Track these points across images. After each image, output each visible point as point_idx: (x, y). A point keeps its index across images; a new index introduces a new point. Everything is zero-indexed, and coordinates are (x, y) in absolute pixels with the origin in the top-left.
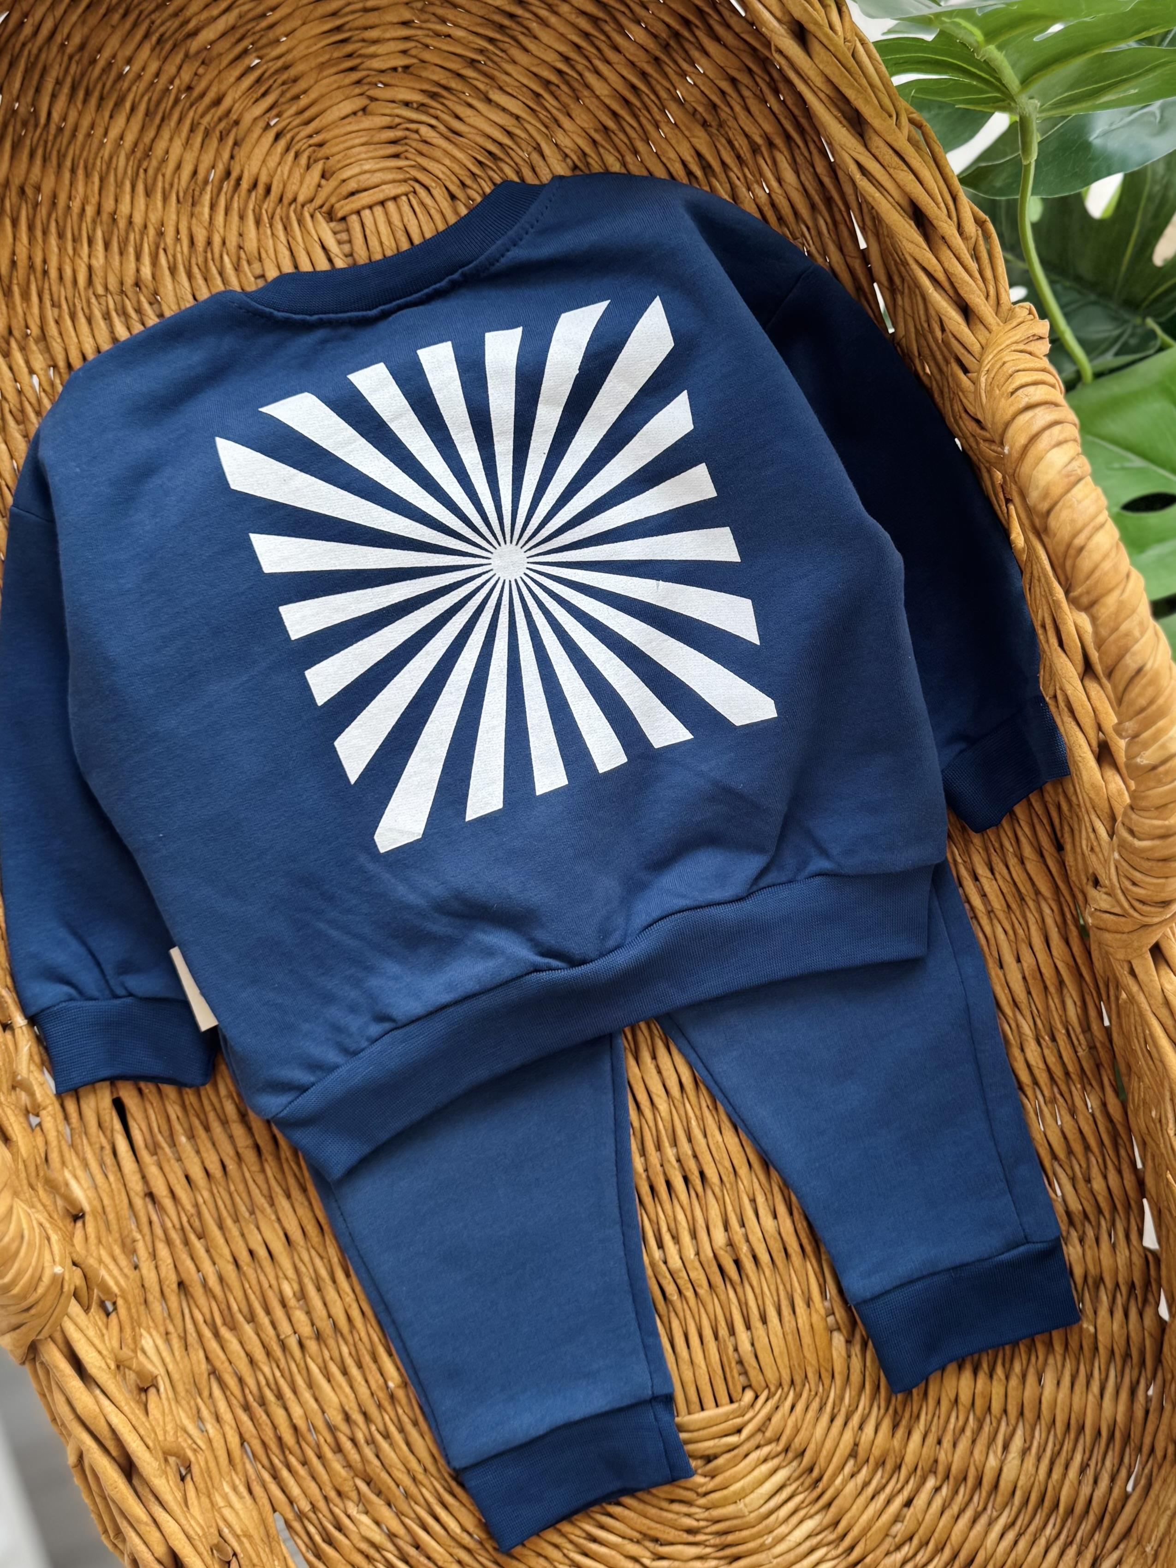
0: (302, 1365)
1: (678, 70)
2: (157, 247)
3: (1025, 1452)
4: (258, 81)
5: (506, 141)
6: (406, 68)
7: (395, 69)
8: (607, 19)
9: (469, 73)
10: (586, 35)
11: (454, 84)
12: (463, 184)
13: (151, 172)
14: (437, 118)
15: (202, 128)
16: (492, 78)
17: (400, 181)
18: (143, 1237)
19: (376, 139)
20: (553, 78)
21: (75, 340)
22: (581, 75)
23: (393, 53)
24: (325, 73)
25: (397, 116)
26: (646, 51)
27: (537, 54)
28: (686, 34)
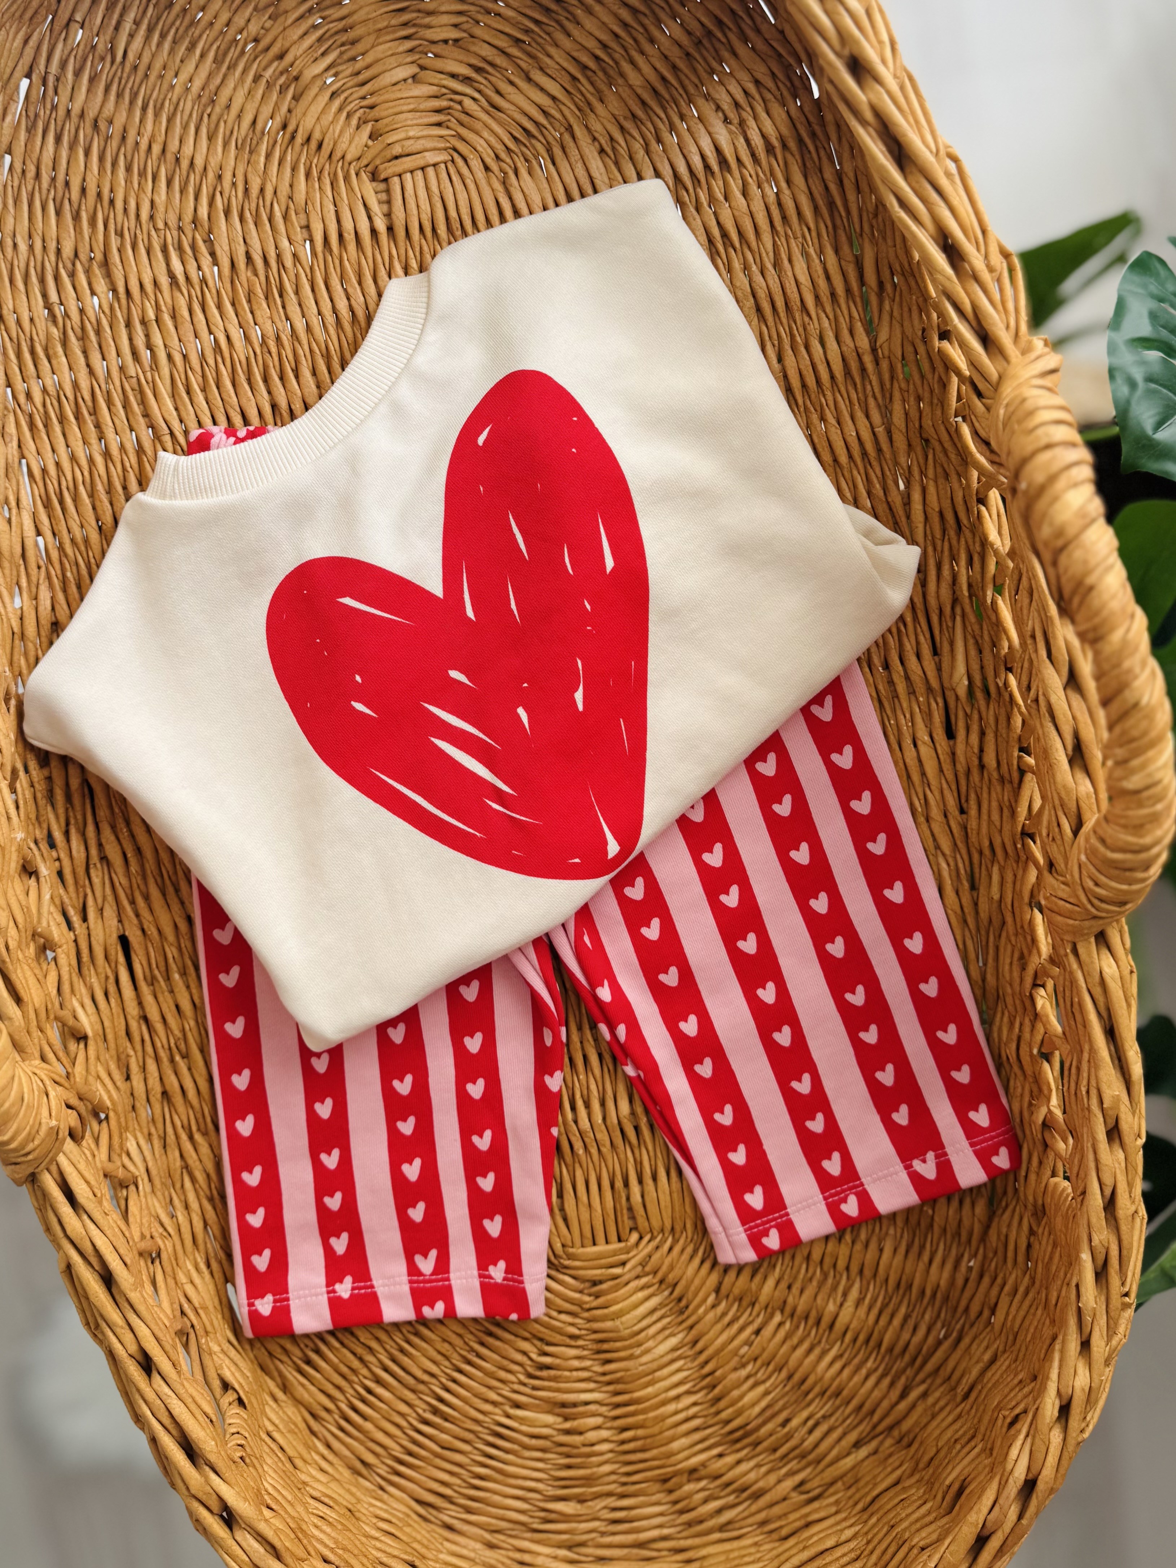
1: (707, 67)
2: (215, 189)
3: (859, 1303)
4: (320, 40)
5: (542, 120)
6: (456, 41)
7: (446, 42)
8: (647, 14)
9: (514, 51)
10: (626, 26)
11: (500, 60)
12: (497, 157)
13: (214, 117)
14: (479, 92)
15: (264, 80)
16: (535, 58)
17: (439, 149)
18: (135, 1052)
19: (422, 107)
21: (135, 269)
22: (617, 64)
23: (445, 25)
24: (381, 40)
25: (444, 87)
26: (680, 46)
27: (579, 40)
28: (719, 35)
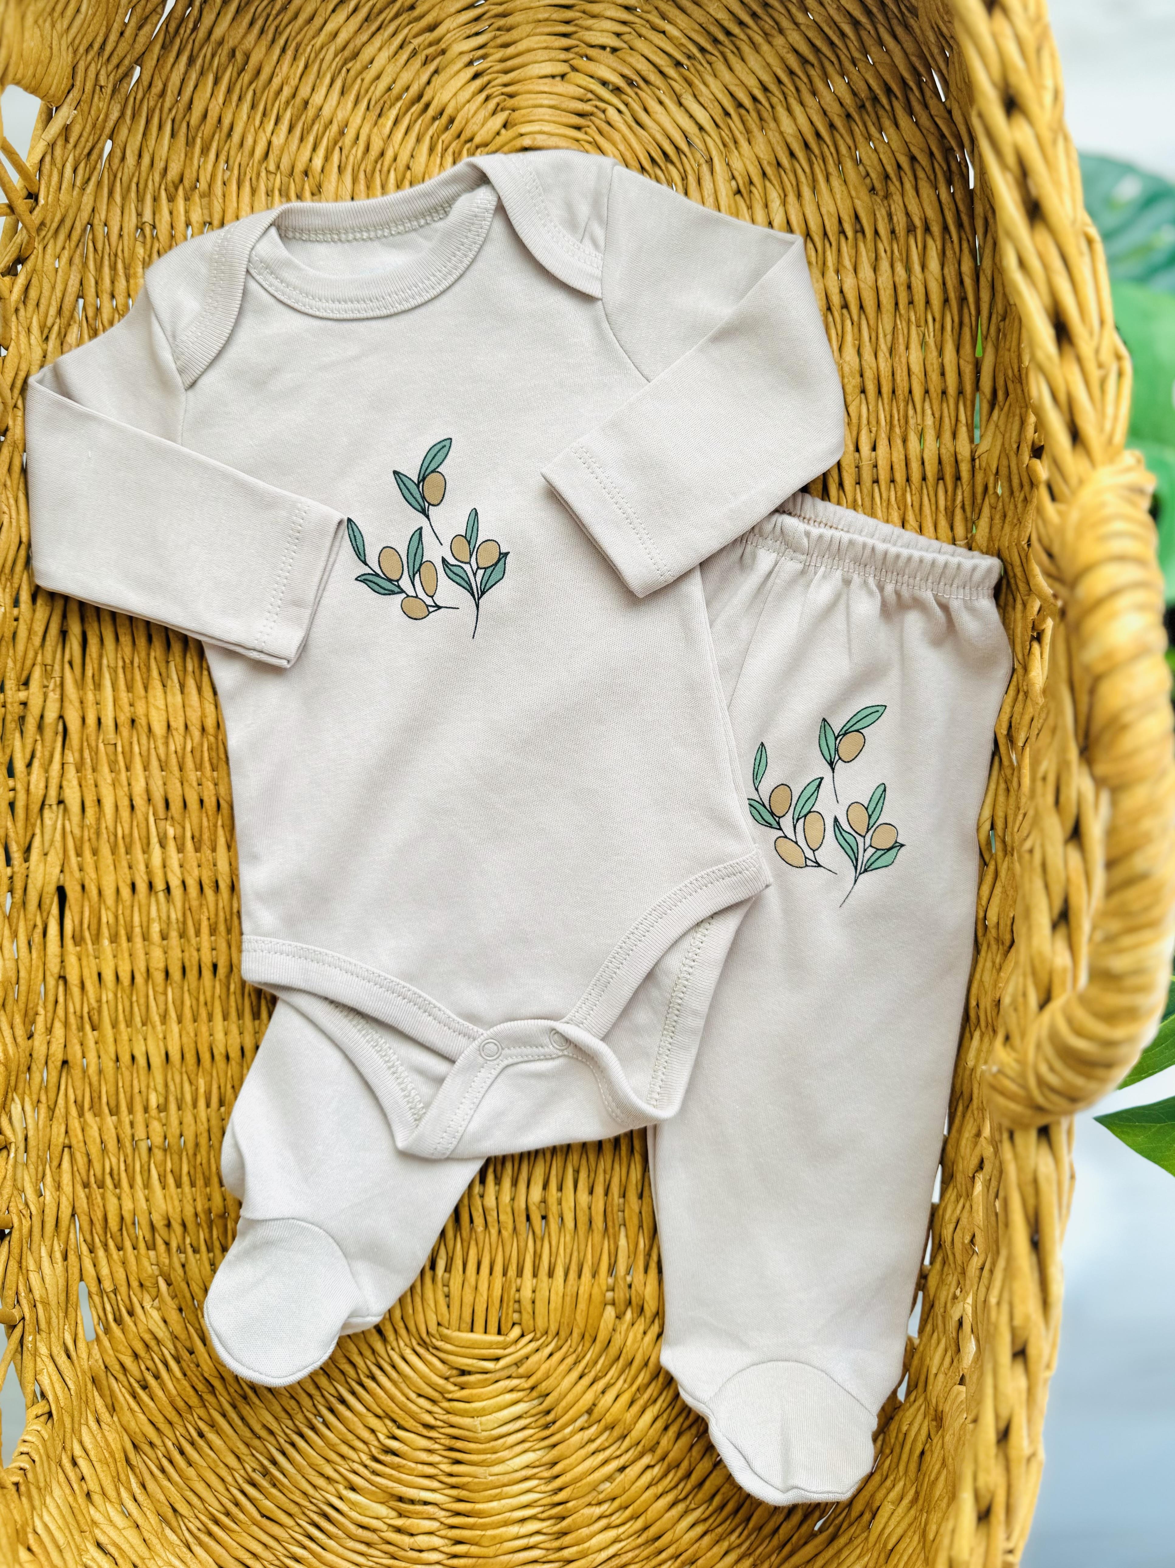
0: (146, 1167)
1: (864, 132)
2: (336, 143)
4: (477, 19)
5: (684, 146)
6: (614, 50)
7: (603, 48)
8: (815, 62)
9: (671, 72)
10: (791, 73)
11: (654, 77)
13: (352, 73)
14: (627, 105)
15: (411, 47)
16: (690, 84)
18: (46, 1013)
19: (564, 106)
20: (747, 102)
21: (235, 205)
22: (772, 107)
23: (608, 32)
24: (538, 30)
25: (591, 92)
26: (841, 104)
27: (740, 75)
28: (884, 101)
